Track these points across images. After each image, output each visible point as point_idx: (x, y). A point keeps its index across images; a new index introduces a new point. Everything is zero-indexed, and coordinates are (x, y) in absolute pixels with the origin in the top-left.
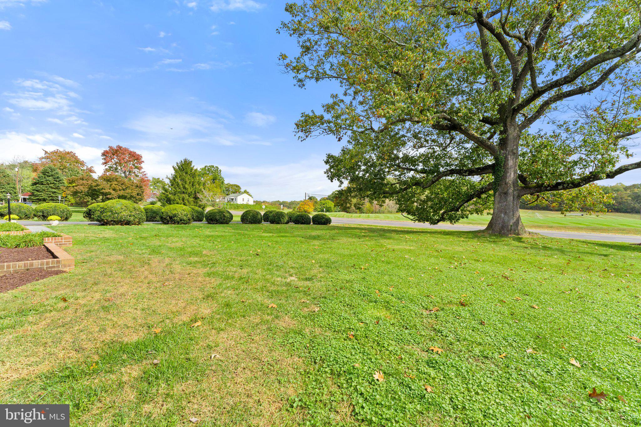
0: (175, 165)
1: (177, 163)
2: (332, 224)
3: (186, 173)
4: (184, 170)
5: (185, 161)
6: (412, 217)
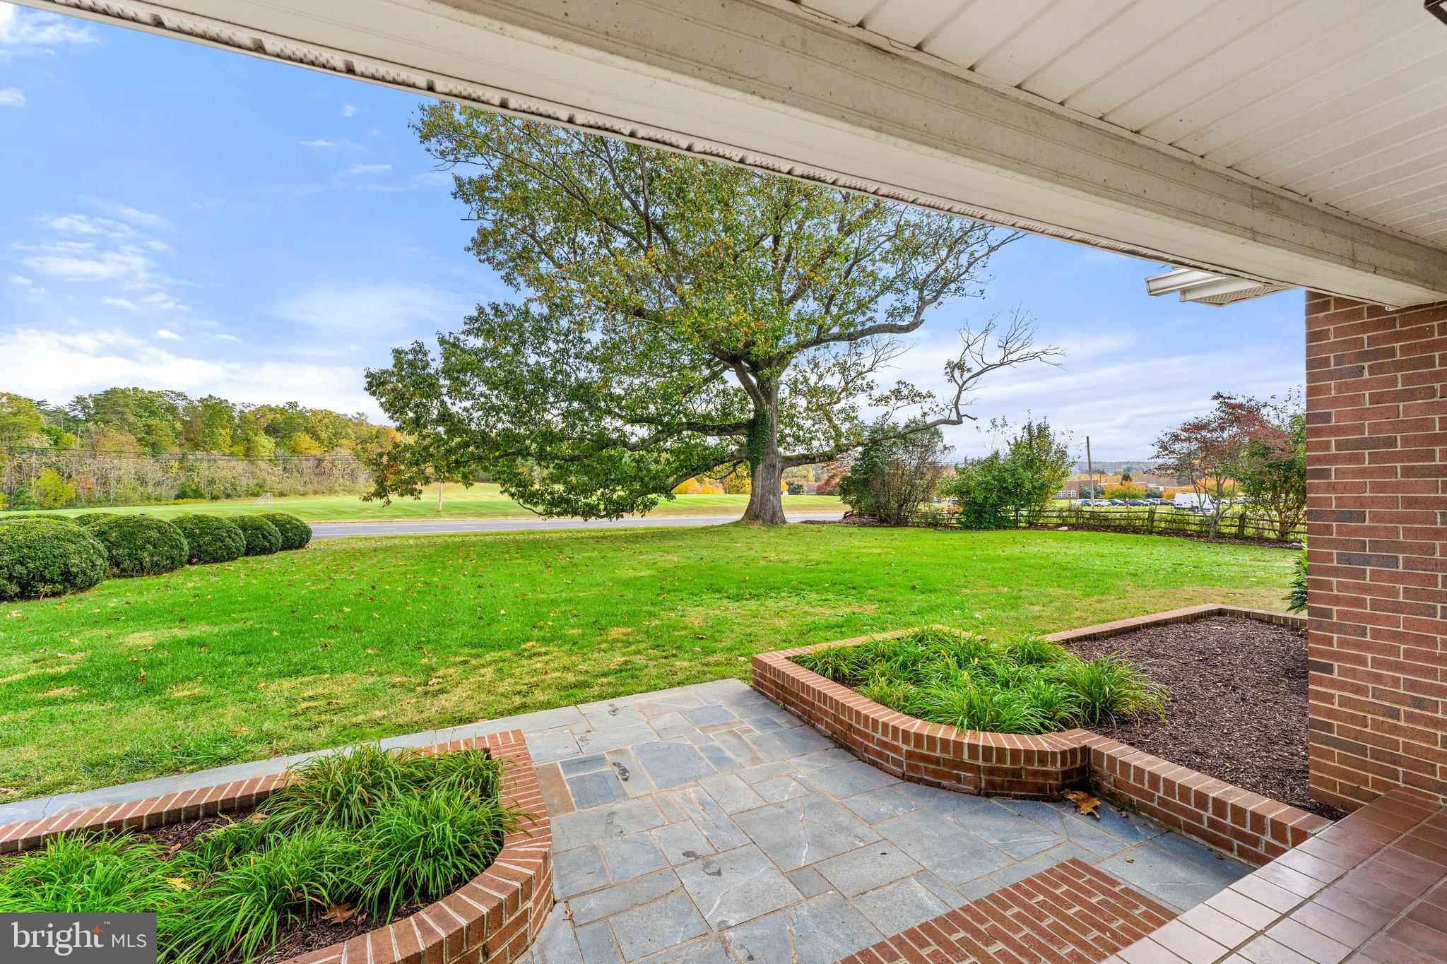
2: (311, 544)
6: (540, 508)
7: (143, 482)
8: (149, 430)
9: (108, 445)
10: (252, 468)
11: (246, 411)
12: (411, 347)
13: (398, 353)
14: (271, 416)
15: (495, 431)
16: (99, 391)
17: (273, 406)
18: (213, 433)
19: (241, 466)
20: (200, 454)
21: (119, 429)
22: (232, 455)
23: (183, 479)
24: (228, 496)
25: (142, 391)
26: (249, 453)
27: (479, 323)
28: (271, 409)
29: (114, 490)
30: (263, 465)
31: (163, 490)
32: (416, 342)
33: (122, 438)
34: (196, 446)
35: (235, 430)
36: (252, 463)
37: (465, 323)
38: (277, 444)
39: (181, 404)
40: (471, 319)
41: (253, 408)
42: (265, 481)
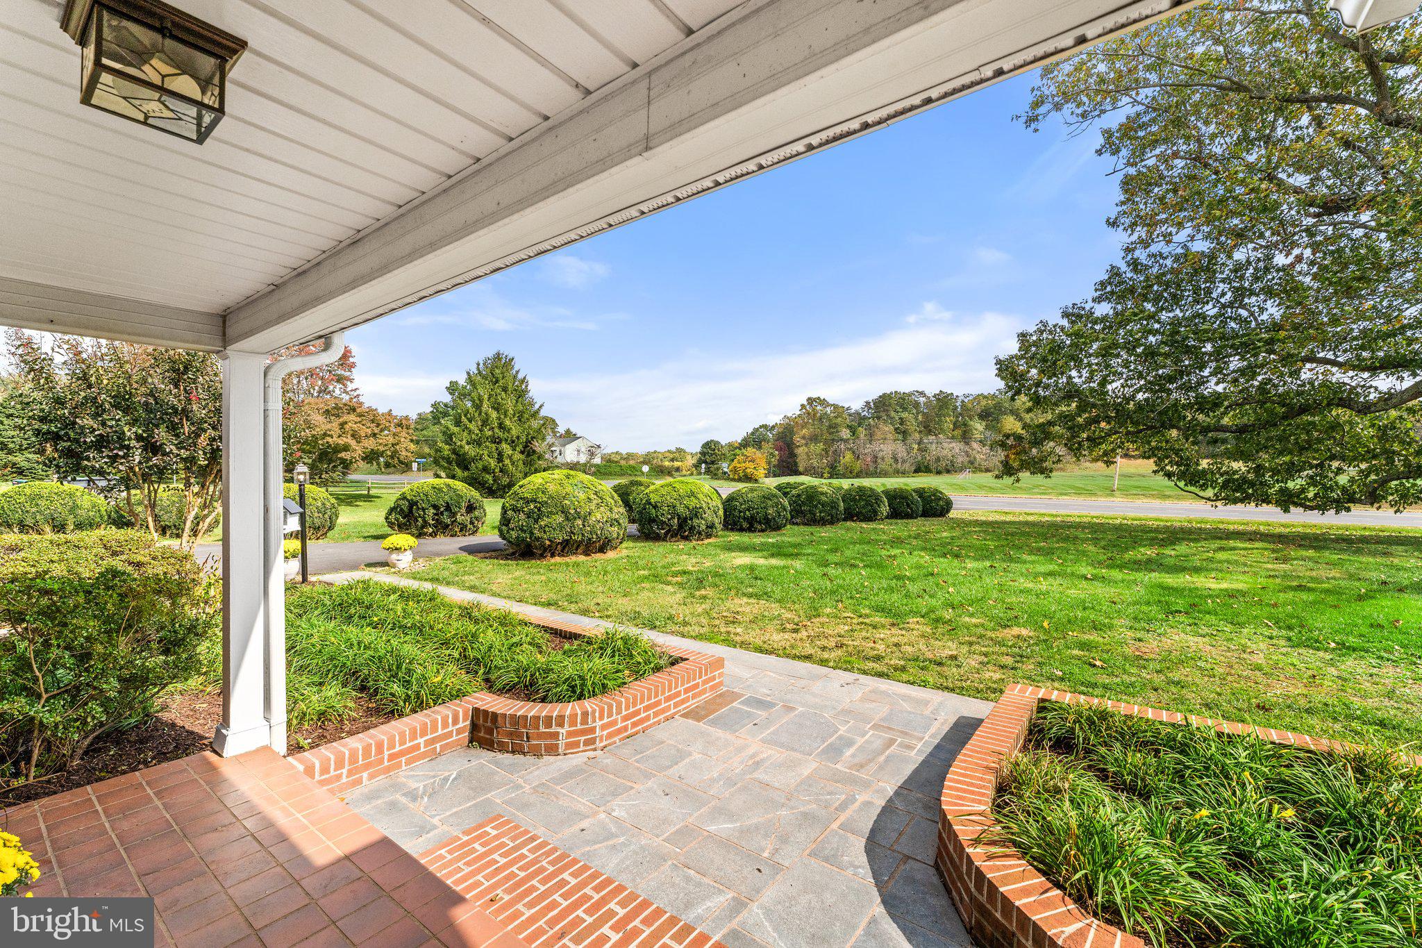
0: (474, 370)
1: (478, 364)
2: (953, 514)
3: (505, 389)
4: (497, 381)
5: (498, 356)
6: (1210, 493)
7: (896, 461)
8: (902, 421)
9: (879, 435)
10: (967, 448)
11: (966, 400)
12: (1035, 328)
13: (1023, 336)
14: (984, 403)
15: (1132, 403)
16: (876, 397)
17: (986, 394)
18: (941, 421)
19: (957, 447)
20: (932, 438)
21: (885, 422)
22: (953, 437)
23: (920, 458)
24: (948, 471)
25: (900, 393)
26: (966, 437)
27: (1113, 287)
28: (985, 397)
29: (882, 466)
30: (975, 445)
31: (907, 466)
32: (1041, 322)
33: (887, 429)
34: (929, 432)
35: (958, 417)
36: (967, 443)
37: (1096, 290)
38: (987, 427)
39: (922, 400)
40: (1103, 284)
41: (971, 398)
42: (975, 458)
